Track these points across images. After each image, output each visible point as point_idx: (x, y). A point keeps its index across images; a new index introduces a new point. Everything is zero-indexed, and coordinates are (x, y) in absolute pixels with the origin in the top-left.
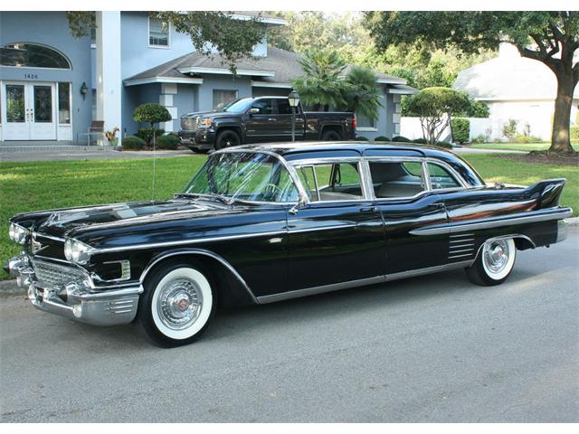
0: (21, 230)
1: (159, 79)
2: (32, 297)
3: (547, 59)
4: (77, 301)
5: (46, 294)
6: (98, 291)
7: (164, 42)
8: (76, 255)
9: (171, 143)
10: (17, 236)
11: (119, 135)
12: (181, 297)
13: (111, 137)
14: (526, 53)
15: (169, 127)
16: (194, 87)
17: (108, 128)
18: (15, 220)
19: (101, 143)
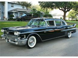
0: (4, 30)
1: (13, 11)
2: (6, 41)
3: (63, 10)
4: (17, 42)
5: (10, 41)
6: (20, 40)
7: (13, 7)
8: (17, 34)
9: (14, 20)
10: (3, 31)
11: (7, 19)
12: (32, 41)
13: (6, 19)
14: (60, 9)
15: (14, 18)
16: (17, 13)
17: (6, 18)
18: (2, 29)
19: (5, 19)
